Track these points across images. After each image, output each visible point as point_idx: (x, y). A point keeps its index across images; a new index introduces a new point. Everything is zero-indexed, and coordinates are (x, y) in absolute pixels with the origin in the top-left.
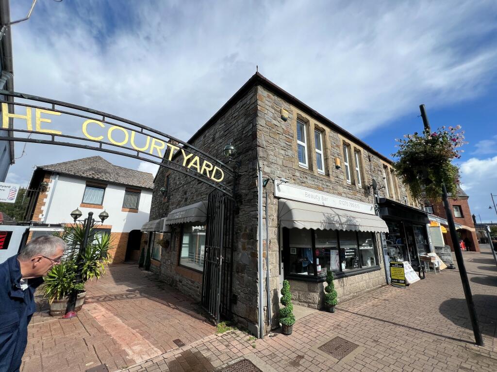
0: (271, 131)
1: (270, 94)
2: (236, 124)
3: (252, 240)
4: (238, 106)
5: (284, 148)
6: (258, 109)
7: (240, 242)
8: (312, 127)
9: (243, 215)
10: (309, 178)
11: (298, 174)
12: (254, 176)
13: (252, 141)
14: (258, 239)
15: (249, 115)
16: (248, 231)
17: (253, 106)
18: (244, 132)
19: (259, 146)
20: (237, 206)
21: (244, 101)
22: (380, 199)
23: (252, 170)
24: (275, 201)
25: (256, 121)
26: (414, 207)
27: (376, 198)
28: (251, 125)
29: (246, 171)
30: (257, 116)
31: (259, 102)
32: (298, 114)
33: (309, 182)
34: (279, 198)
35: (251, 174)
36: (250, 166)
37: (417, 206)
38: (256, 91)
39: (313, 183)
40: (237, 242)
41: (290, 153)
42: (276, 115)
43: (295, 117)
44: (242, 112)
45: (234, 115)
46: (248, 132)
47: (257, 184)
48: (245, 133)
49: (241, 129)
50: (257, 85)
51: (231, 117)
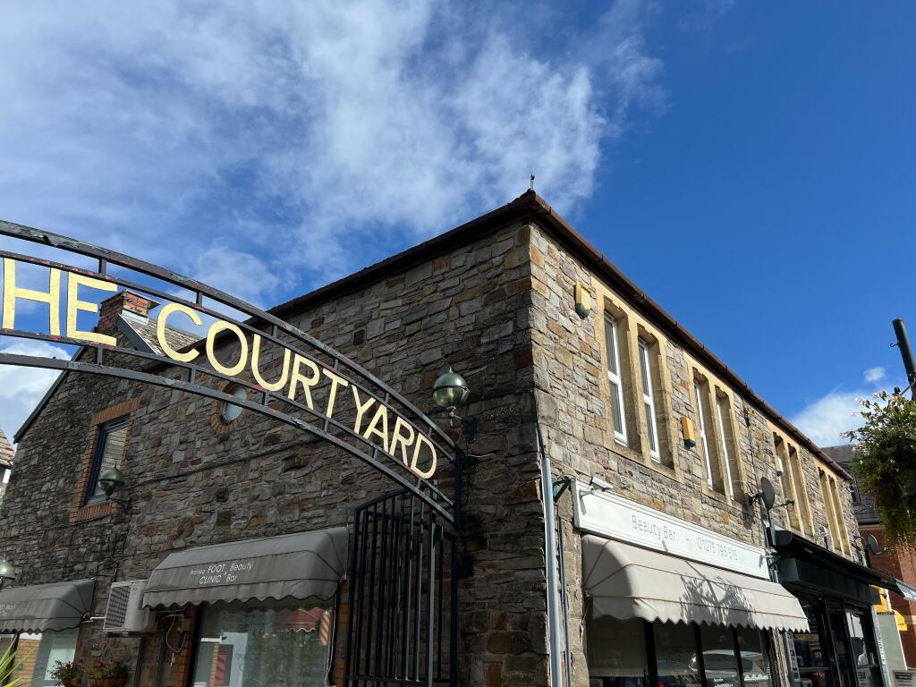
0: (558, 346)
1: (553, 247)
2: (453, 311)
3: (526, 655)
4: (457, 262)
5: (585, 393)
6: (534, 286)
7: (480, 663)
8: (633, 334)
9: (489, 578)
10: (636, 474)
11: (613, 464)
12: (526, 468)
13: (516, 370)
14: (549, 651)
15: (499, 296)
16: (509, 628)
17: (515, 275)
18: (484, 340)
19: (538, 387)
20: (466, 551)
21: (483, 254)
22: (777, 533)
23: (516, 451)
24: (576, 539)
25: (527, 317)
26: (844, 556)
27: (768, 530)
28: (510, 325)
29: (495, 452)
30: (531, 304)
31: (534, 269)
32: (605, 298)
33: (637, 485)
34: (583, 532)
35: (513, 460)
36: (513, 437)
37: (849, 554)
38: (525, 239)
39: (644, 488)
40: (468, 661)
41: (596, 404)
42: (565, 302)
43: (600, 306)
44: (475, 282)
45: (443, 285)
46: (499, 342)
47: (538, 492)
48: (488, 343)
49: (471, 328)
50: (527, 222)
51: (433, 288)
